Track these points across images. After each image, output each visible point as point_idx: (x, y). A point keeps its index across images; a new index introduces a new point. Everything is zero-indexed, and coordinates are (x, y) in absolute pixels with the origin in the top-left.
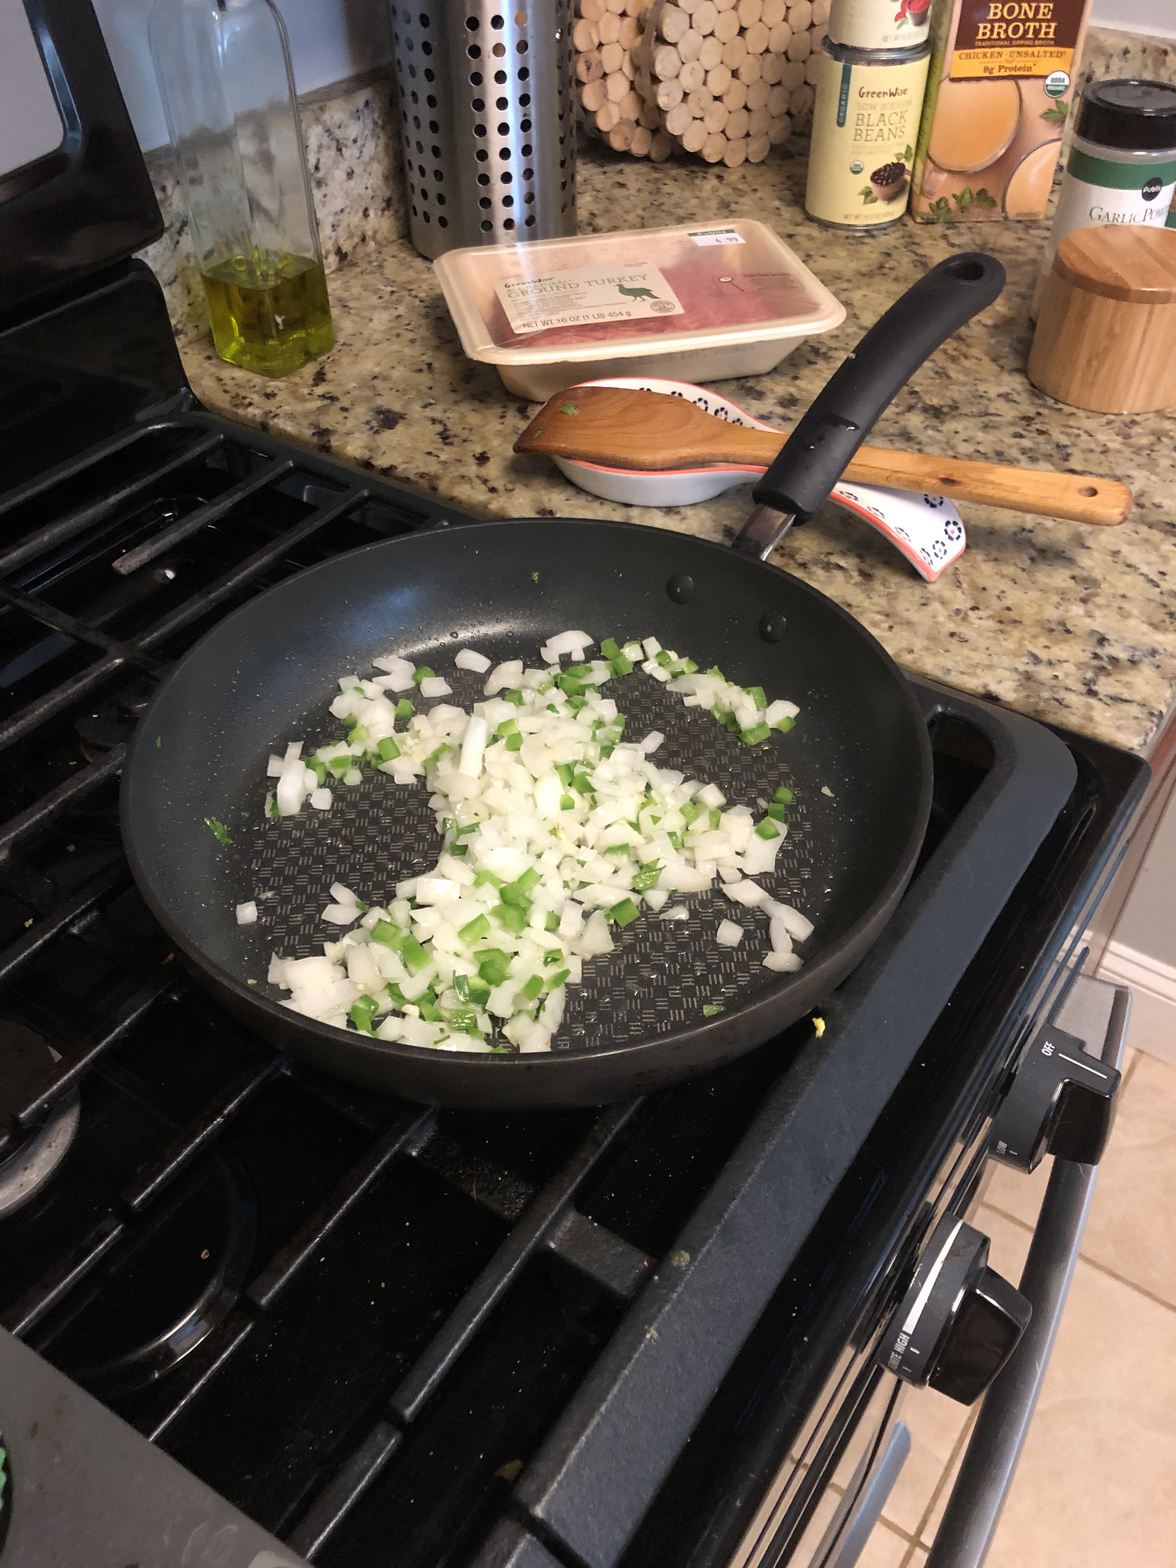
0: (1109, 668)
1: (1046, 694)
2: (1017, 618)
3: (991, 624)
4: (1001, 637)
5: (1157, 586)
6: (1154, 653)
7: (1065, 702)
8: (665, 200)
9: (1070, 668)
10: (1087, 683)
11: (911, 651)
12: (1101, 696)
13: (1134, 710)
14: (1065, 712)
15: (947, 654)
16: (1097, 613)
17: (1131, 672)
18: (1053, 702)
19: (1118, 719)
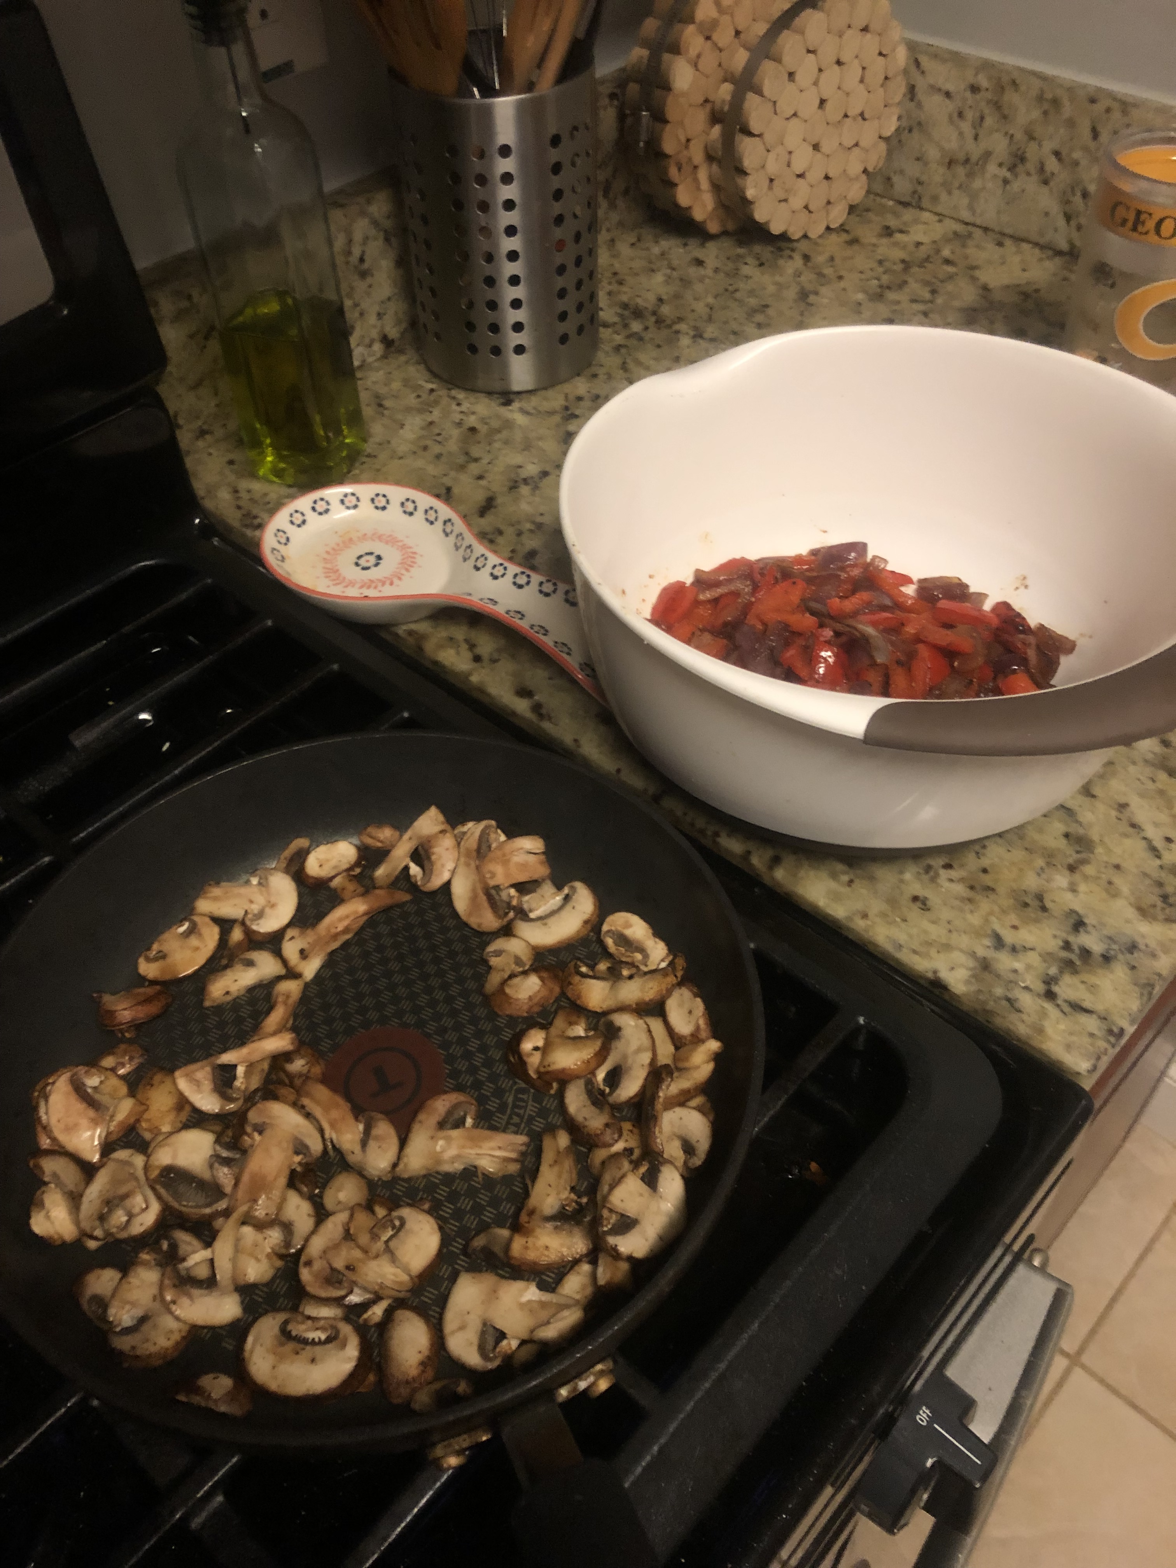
0: (1078, 963)
1: (999, 991)
2: (990, 884)
3: (959, 889)
4: (968, 907)
5: (1159, 857)
6: (1133, 947)
7: (1017, 1005)
8: (741, 285)
9: (1033, 958)
10: (1049, 981)
11: (865, 916)
12: (1059, 1002)
13: (1091, 1024)
14: (1013, 1017)
15: (903, 925)
16: (1082, 887)
17: (1100, 971)
18: (1004, 1003)
19: (1071, 1034)
